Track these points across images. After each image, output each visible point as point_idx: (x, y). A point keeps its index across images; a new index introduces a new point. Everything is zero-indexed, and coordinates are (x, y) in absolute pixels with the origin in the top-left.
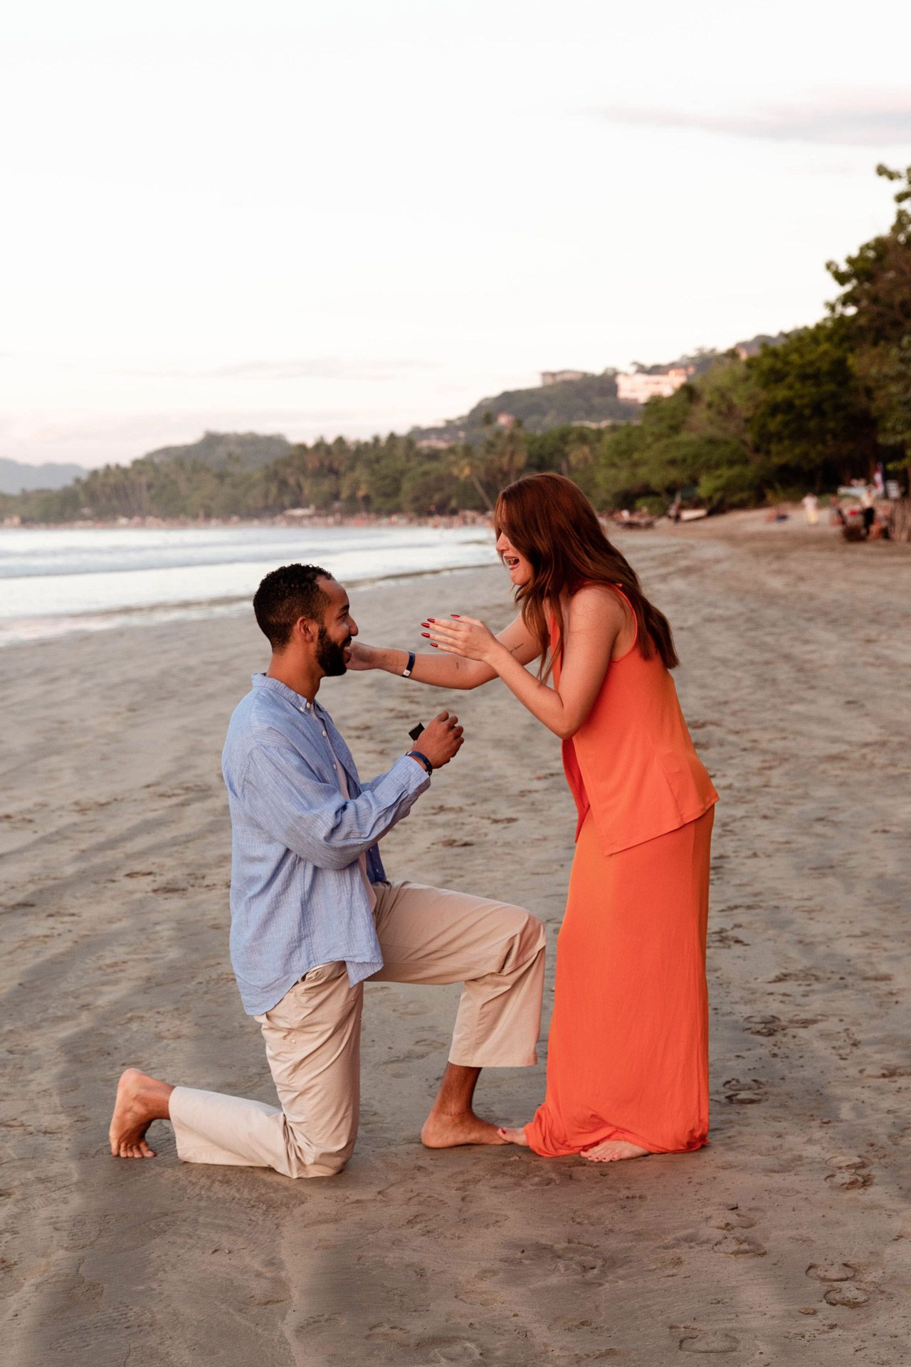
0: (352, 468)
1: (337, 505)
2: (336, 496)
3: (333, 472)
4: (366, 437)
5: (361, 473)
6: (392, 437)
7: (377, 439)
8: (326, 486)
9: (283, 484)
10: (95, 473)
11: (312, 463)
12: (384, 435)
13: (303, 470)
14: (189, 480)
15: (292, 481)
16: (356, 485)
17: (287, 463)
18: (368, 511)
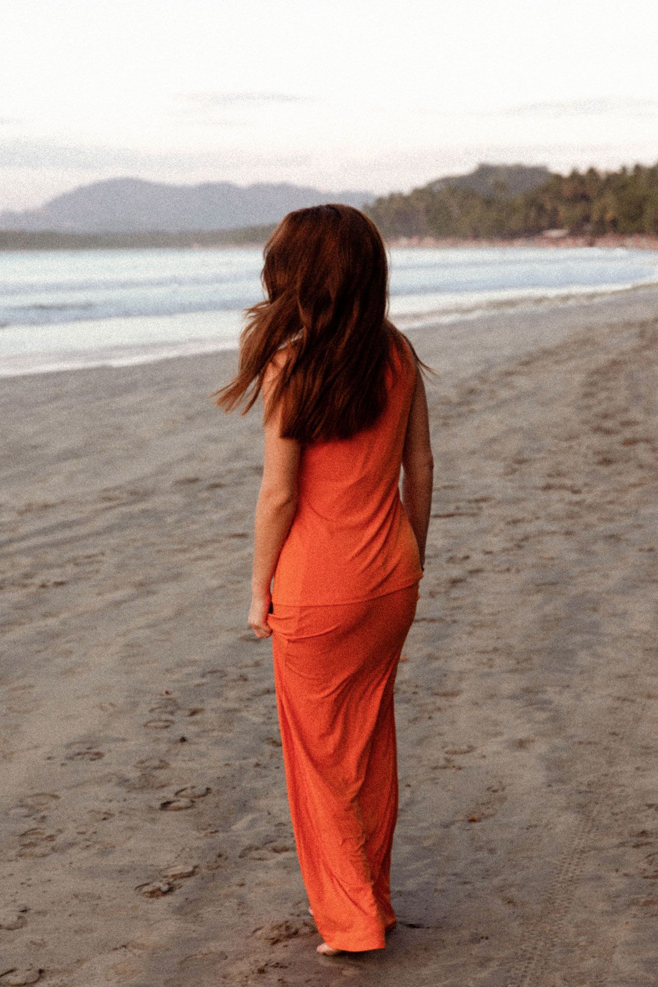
0: (601, 194)
1: (589, 227)
2: (587, 219)
3: (585, 197)
4: (615, 167)
5: (609, 199)
6: (638, 168)
7: (624, 169)
8: (579, 210)
9: (541, 208)
10: (380, 201)
11: (567, 190)
12: (630, 164)
13: (558, 196)
14: (461, 206)
15: (549, 206)
16: (604, 210)
17: (546, 190)
18: (615, 232)
